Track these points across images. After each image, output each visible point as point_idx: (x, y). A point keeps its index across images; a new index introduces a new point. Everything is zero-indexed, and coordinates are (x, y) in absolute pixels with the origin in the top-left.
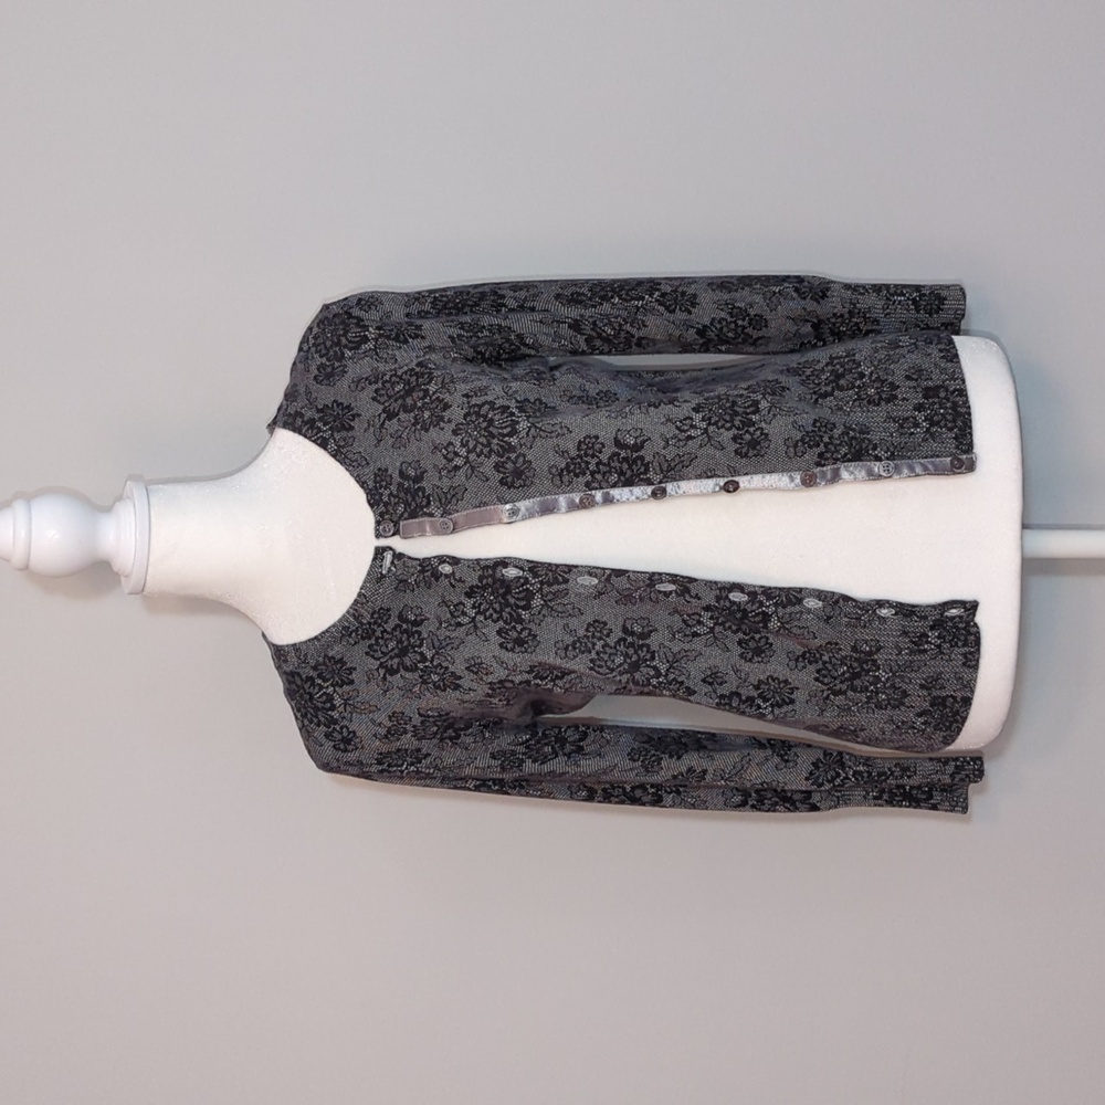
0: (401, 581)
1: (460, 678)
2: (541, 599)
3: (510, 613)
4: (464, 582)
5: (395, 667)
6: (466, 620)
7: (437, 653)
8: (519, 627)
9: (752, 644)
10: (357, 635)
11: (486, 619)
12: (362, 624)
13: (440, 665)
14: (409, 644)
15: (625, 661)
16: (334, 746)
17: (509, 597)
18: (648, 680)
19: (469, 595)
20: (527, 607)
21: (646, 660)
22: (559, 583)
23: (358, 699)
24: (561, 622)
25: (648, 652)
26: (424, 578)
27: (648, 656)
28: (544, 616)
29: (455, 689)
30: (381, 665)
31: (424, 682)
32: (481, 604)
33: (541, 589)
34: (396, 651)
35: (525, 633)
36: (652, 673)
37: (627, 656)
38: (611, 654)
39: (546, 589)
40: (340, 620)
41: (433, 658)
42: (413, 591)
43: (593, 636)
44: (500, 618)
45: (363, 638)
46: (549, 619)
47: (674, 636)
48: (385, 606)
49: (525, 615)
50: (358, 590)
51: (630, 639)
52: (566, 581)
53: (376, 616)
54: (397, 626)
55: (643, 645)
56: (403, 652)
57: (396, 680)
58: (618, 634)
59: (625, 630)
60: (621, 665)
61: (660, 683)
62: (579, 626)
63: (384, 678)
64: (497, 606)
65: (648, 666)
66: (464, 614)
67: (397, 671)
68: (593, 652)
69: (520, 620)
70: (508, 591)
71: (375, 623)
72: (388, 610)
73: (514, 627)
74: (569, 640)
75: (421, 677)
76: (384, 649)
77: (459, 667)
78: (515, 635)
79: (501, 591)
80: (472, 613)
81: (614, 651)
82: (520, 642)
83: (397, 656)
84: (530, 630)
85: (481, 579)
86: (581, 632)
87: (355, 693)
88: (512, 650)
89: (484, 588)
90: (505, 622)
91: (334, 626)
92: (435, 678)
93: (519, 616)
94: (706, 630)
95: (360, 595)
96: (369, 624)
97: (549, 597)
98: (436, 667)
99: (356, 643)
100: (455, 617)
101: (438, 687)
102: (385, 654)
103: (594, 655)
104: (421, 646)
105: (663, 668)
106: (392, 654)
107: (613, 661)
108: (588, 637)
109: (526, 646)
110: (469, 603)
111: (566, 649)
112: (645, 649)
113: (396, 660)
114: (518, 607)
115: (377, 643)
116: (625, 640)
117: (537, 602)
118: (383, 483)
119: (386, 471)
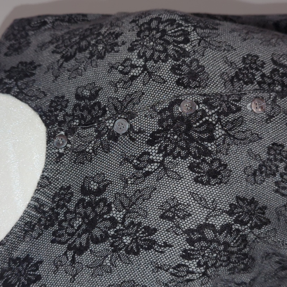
118: (59, 107)
119: (63, 97)
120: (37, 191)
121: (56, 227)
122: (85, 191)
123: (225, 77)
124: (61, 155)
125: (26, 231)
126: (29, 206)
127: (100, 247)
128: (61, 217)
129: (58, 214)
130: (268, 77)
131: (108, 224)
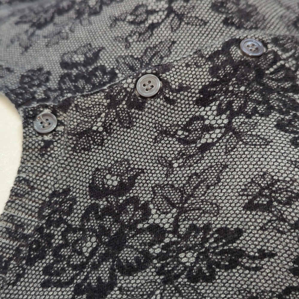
0: (81, 135)
4: (187, 88)
5: (106, 278)
6: (217, 134)
7: (182, 211)
26: (118, 115)
34: (102, 250)
41: (176, 225)
42: (102, 144)
44: (270, 108)
48: (59, 187)
50: (14, 175)
53: (47, 212)
70: (260, 74)
71: (49, 223)
72: (67, 191)
76: (76, 260)
79: (252, 75)
83: (104, 258)
85: (213, 71)
89: (225, 81)
90: (280, 112)
95: (18, 181)
96: (39, 230)
98: (186, 236)
99: (19, 276)
102: (81, 267)
104: (147, 214)
106: (96, 259)
113: (105, 266)
114: (286, 90)
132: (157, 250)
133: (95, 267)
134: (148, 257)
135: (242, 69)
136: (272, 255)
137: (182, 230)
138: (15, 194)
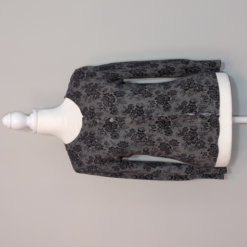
0: (89, 125)
1: (103, 146)
2: (119, 126)
3: (113, 130)
4: (102, 124)
5: (90, 145)
6: (104, 132)
7: (99, 141)
8: (115, 133)
9: (168, 132)
10: (81, 139)
11: (108, 132)
12: (82, 136)
13: (99, 143)
14: (93, 140)
15: (139, 137)
16: (78, 165)
17: (112, 126)
18: (144, 141)
19: (104, 127)
20: (116, 128)
21: (144, 137)
22: (123, 121)
23: (83, 154)
24: (124, 130)
25: (144, 135)
26: (94, 124)
27: (144, 136)
28: (120, 129)
29: (102, 149)
30: (87, 145)
31: (96, 148)
32: (107, 128)
33: (119, 123)
34: (90, 142)
35: (116, 134)
36: (145, 139)
37: (139, 136)
38: (136, 136)
39: (120, 123)
40: (78, 137)
41: (98, 142)
42: (92, 127)
43: (132, 133)
44: (111, 131)
45: (83, 140)
46: (121, 130)
47: (150, 131)
48: (87, 131)
49: (116, 130)
50: (81, 127)
51: (140, 132)
52: (124, 121)
53: (85, 134)
54: (90, 136)
55: (143, 133)
56: (92, 142)
57: (90, 148)
58: (137, 131)
59: (139, 130)
60: (138, 138)
61: (147, 141)
62: (128, 131)
63: (88, 148)
64: (110, 129)
65: (144, 138)
66: (103, 131)
67: (91, 146)
68: (132, 136)
69: (115, 131)
70: (112, 125)
71: (85, 136)
72: (87, 132)
73: (114, 133)
74: (126, 134)
75: (95, 147)
76: (87, 142)
77: (103, 144)
78: (114, 135)
80: (105, 131)
81: (136, 135)
82: (115, 137)
83: (90, 143)
84: (117, 133)
85: (106, 123)
86: (129, 132)
87: (82, 153)
88: (114, 139)
89: (107, 125)
90: (112, 132)
91: (76, 138)
92: (98, 147)
93: (115, 130)
94: (157, 129)
95: (82, 128)
96: (84, 136)
97: (121, 125)
98: (98, 144)
99: (81, 141)
100: (101, 132)
101: (99, 149)
102: (88, 143)
103: (132, 137)
104: (95, 140)
105: (147, 138)
106: (89, 142)
107: (136, 138)
108: (130, 133)
109: (117, 137)
110: (104, 128)
111: (125, 136)
112: (143, 134)
113: (90, 144)
114: (114, 128)
115: (86, 141)
116: (139, 133)
117: (118, 126)
118: (86, 110)
119: (87, 107)
120: (81, 131)
121: (85, 140)
122: (90, 134)
123: (123, 111)
124: (86, 124)
125: (79, 140)
126: (79, 134)
127: (93, 147)
128: (86, 138)
129: (85, 137)
130: (134, 111)
131: (95, 142)
132: (95, 144)
133: (89, 143)
134: (95, 145)
135: (109, 124)
136: (106, 150)
137: (98, 143)
138: (81, 130)
